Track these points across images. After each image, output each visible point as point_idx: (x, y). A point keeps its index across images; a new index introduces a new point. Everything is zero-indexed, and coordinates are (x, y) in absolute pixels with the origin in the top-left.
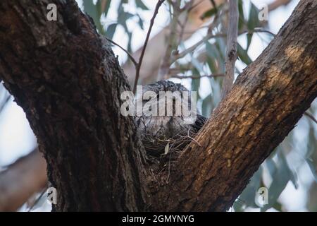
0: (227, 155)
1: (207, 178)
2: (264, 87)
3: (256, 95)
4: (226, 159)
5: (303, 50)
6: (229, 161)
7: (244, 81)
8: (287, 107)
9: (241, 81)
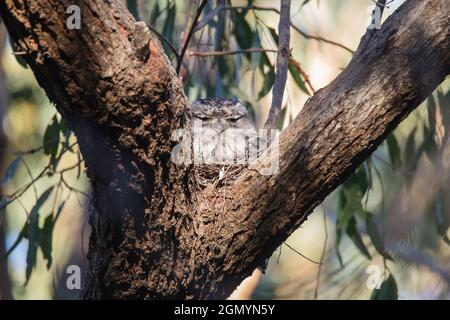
0: (293, 188)
1: (268, 211)
2: (340, 119)
3: (330, 127)
4: (291, 193)
5: (386, 81)
6: (294, 195)
7: (317, 109)
8: (363, 142)
9: (314, 108)
